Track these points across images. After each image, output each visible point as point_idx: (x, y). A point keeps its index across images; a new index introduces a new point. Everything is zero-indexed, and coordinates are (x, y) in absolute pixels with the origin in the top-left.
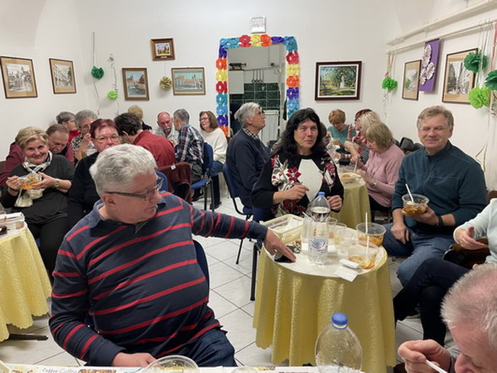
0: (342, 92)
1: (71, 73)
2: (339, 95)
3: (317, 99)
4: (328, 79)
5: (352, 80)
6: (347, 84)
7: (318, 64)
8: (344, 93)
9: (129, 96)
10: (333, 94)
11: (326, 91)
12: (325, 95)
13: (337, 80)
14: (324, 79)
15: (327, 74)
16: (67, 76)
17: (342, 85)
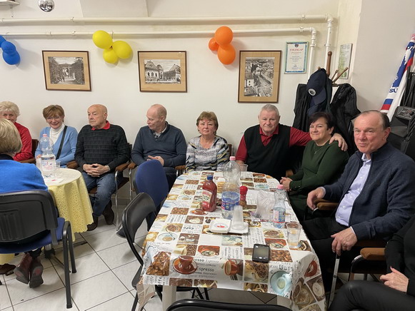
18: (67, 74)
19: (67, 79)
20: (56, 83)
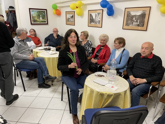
0: (41, 21)
2: (40, 22)
3: (32, 24)
4: (35, 16)
5: (44, 16)
6: (43, 18)
7: (30, 9)
8: (42, 22)
10: (38, 22)
11: (35, 21)
12: (35, 22)
13: (39, 16)
14: (33, 15)
15: (34, 13)
17: (41, 18)
18: (135, 21)
19: (134, 23)
20: (128, 26)
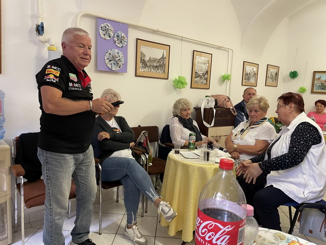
1: (277, 74)
9: (314, 91)
16: (274, 76)
